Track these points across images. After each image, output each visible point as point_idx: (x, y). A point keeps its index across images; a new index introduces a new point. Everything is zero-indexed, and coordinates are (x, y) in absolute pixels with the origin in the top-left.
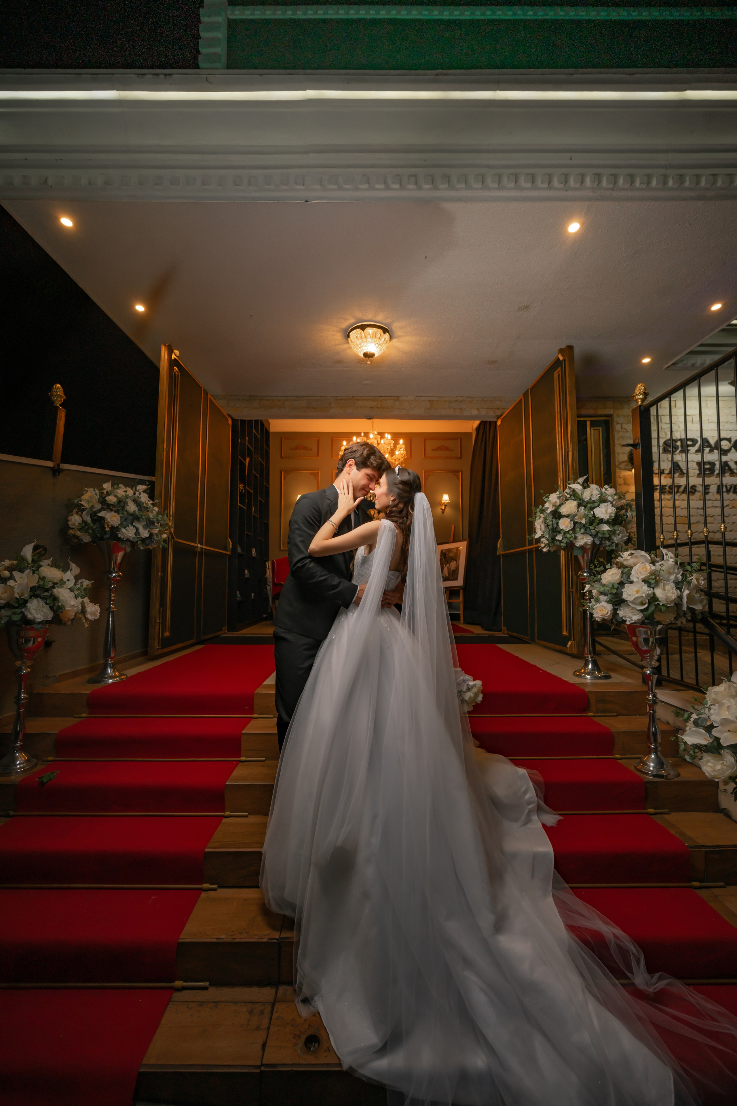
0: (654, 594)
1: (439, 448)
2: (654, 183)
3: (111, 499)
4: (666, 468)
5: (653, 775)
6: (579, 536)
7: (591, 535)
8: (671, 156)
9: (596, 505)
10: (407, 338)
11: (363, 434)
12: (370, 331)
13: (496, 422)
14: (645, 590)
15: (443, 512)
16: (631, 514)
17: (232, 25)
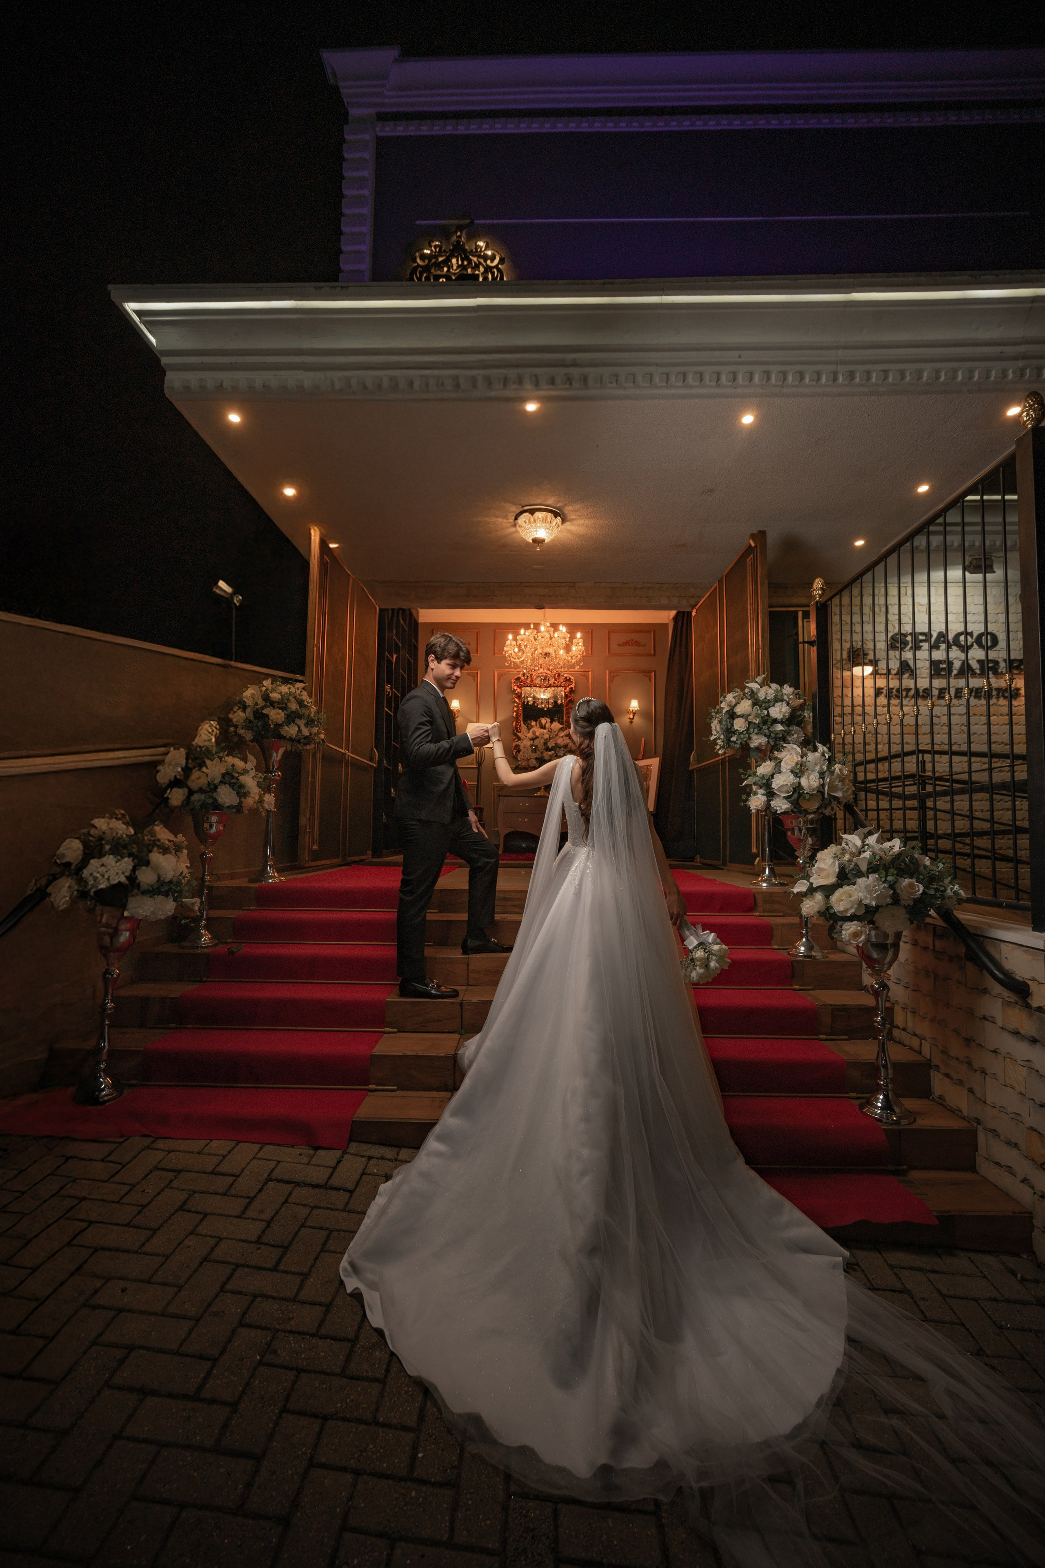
0: (799, 783)
1: (626, 643)
2: (824, 379)
3: (275, 696)
4: (893, 667)
5: (805, 956)
6: (754, 737)
7: (765, 736)
8: (840, 352)
9: (771, 704)
10: (581, 521)
11: (532, 626)
12: (539, 515)
13: (691, 613)
14: (791, 779)
15: (631, 722)
16: (808, 714)
17: (381, 142)
